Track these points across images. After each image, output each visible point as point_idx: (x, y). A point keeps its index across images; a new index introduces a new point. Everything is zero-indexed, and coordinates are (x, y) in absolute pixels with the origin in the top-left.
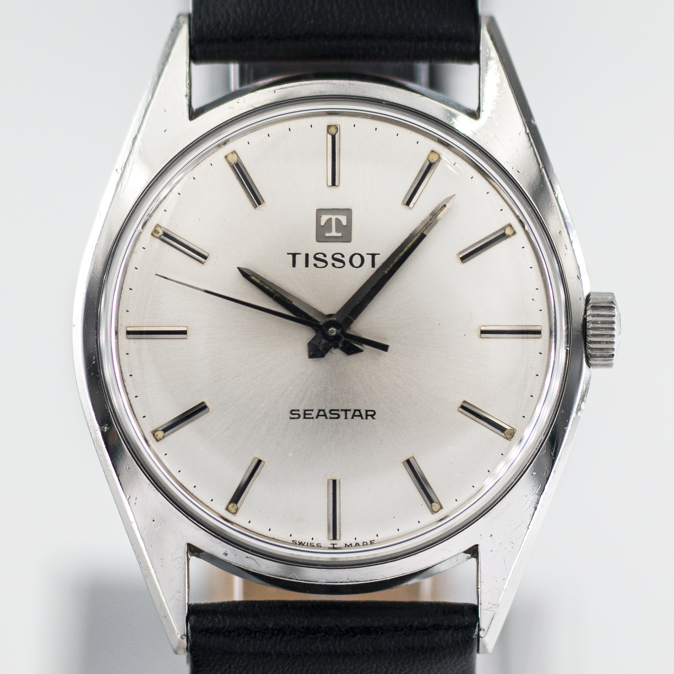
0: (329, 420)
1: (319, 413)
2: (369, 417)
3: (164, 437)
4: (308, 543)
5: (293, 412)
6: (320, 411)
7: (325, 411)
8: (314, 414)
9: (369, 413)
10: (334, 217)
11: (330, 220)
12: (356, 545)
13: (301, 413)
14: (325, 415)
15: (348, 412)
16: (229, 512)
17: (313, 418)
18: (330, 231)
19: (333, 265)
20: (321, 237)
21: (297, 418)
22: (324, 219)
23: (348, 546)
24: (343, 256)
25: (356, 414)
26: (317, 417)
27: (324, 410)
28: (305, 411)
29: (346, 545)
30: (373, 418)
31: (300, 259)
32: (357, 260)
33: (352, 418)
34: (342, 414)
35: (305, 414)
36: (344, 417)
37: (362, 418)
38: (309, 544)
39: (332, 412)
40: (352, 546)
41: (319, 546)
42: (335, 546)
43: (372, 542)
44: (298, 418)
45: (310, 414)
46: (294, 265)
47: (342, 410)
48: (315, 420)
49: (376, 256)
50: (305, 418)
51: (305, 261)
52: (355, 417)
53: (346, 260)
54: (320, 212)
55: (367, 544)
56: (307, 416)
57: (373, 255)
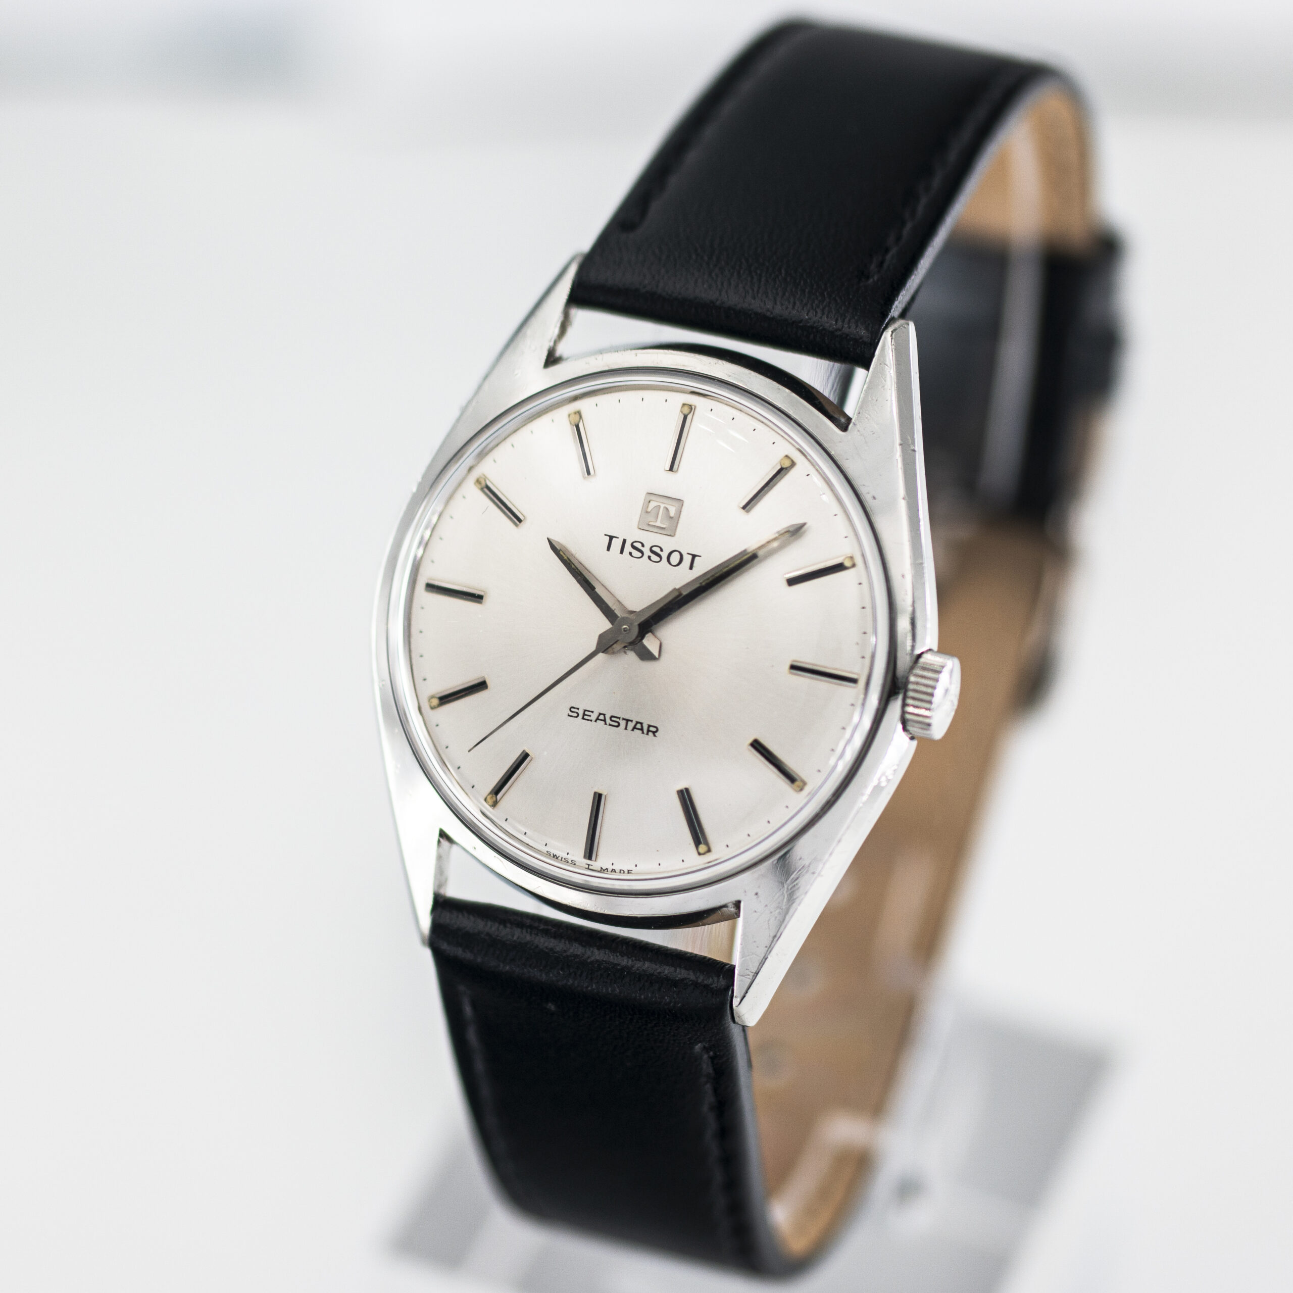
1: (599, 716)
2: (650, 734)
4: (562, 858)
5: (572, 710)
6: (600, 714)
7: (606, 716)
8: (594, 717)
9: (651, 729)
10: (663, 505)
11: (657, 507)
12: (612, 871)
13: (581, 712)
16: (488, 804)
17: (591, 721)
18: (656, 521)
20: (644, 525)
22: (653, 504)
23: (604, 870)
26: (596, 721)
27: (604, 715)
28: (585, 711)
29: (601, 868)
33: (633, 730)
35: (584, 714)
36: (624, 727)
38: (563, 860)
39: (613, 719)
40: (607, 871)
41: (573, 863)
42: (590, 867)
43: (629, 872)
44: (577, 717)
45: (590, 716)
48: (593, 722)
50: (583, 718)
52: (635, 730)
54: (650, 496)
55: (623, 873)
56: (586, 717)
57: (694, 556)
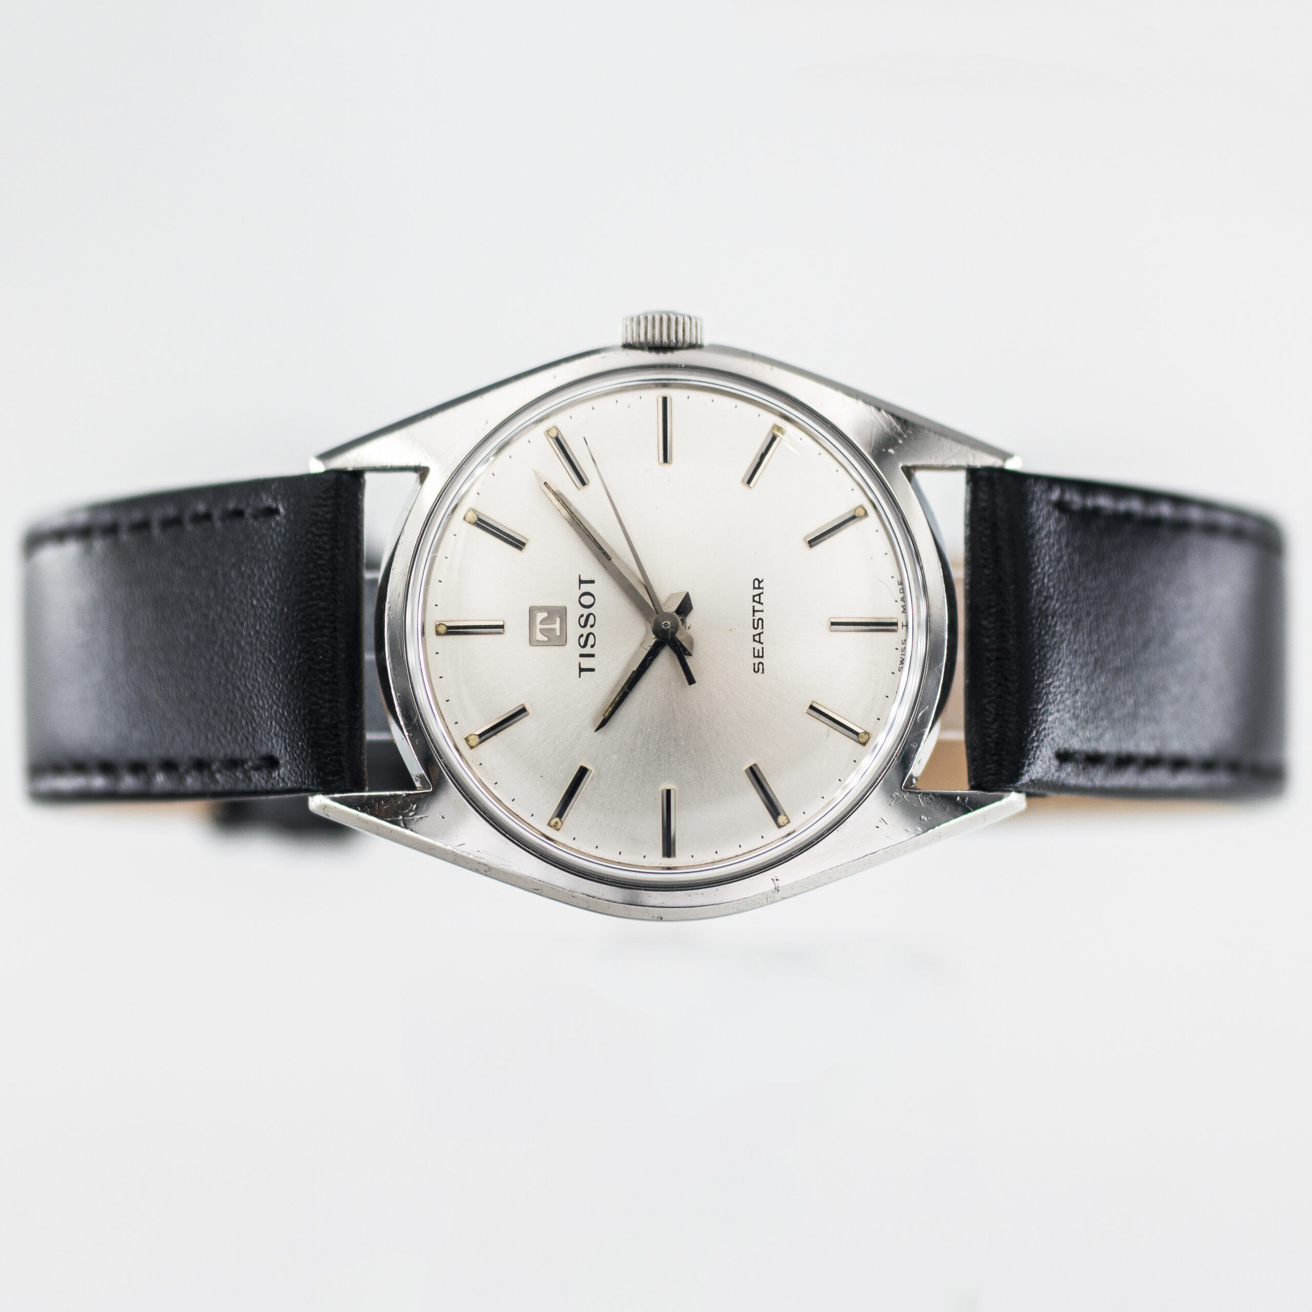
0: (764, 630)
1: (757, 641)
3: (786, 816)
4: (902, 654)
5: (756, 670)
6: (754, 640)
7: (754, 634)
8: (758, 646)
9: (756, 586)
10: (539, 627)
11: (541, 631)
12: (903, 601)
13: (757, 660)
14: (759, 634)
15: (756, 609)
16: (867, 741)
17: (763, 648)
18: (554, 630)
19: (592, 626)
20: (561, 641)
21: (763, 666)
22: (540, 637)
23: (904, 609)
24: (582, 616)
25: (758, 600)
26: (762, 643)
27: (754, 636)
28: (754, 656)
30: (762, 581)
31: (586, 663)
32: (587, 600)
33: (762, 604)
34: (758, 615)
35: (758, 657)
36: (761, 613)
37: (762, 593)
39: (756, 626)
40: (905, 606)
42: (904, 624)
43: (901, 584)
44: (763, 664)
45: (758, 650)
46: (592, 670)
47: (754, 616)
48: (764, 645)
49: (582, 579)
50: (762, 657)
51: (587, 658)
52: (761, 602)
53: (586, 612)
54: (532, 642)
55: (903, 589)
56: (761, 655)
57: (581, 582)
